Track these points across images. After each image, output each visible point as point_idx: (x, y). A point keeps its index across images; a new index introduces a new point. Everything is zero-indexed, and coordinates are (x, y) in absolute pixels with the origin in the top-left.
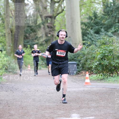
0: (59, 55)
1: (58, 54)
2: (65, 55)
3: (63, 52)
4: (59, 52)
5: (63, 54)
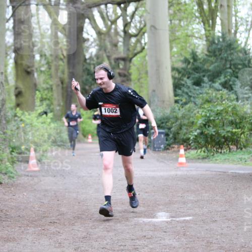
1: (105, 112)
2: (118, 113)
4: (107, 108)
5: (115, 112)
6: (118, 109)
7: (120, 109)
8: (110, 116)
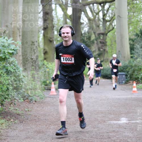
0: (65, 62)
1: (64, 60)
2: (73, 62)
3: (70, 58)
4: (65, 58)
5: (71, 61)
6: (73, 58)
7: (74, 59)
8: (67, 63)
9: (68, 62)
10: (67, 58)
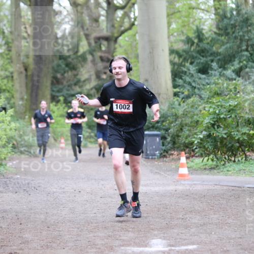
0: (119, 110)
1: (117, 108)
7: (133, 106)
8: (121, 112)
9: (123, 110)
10: (123, 104)
